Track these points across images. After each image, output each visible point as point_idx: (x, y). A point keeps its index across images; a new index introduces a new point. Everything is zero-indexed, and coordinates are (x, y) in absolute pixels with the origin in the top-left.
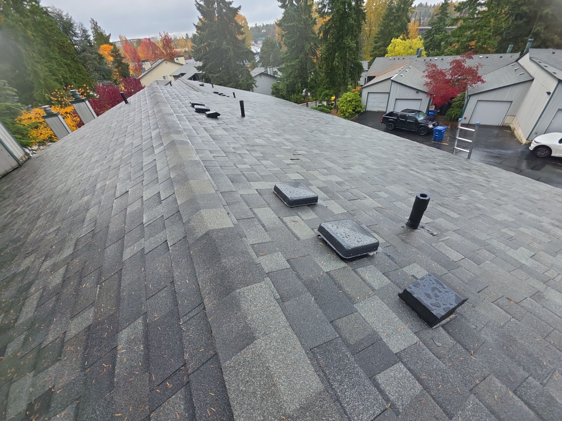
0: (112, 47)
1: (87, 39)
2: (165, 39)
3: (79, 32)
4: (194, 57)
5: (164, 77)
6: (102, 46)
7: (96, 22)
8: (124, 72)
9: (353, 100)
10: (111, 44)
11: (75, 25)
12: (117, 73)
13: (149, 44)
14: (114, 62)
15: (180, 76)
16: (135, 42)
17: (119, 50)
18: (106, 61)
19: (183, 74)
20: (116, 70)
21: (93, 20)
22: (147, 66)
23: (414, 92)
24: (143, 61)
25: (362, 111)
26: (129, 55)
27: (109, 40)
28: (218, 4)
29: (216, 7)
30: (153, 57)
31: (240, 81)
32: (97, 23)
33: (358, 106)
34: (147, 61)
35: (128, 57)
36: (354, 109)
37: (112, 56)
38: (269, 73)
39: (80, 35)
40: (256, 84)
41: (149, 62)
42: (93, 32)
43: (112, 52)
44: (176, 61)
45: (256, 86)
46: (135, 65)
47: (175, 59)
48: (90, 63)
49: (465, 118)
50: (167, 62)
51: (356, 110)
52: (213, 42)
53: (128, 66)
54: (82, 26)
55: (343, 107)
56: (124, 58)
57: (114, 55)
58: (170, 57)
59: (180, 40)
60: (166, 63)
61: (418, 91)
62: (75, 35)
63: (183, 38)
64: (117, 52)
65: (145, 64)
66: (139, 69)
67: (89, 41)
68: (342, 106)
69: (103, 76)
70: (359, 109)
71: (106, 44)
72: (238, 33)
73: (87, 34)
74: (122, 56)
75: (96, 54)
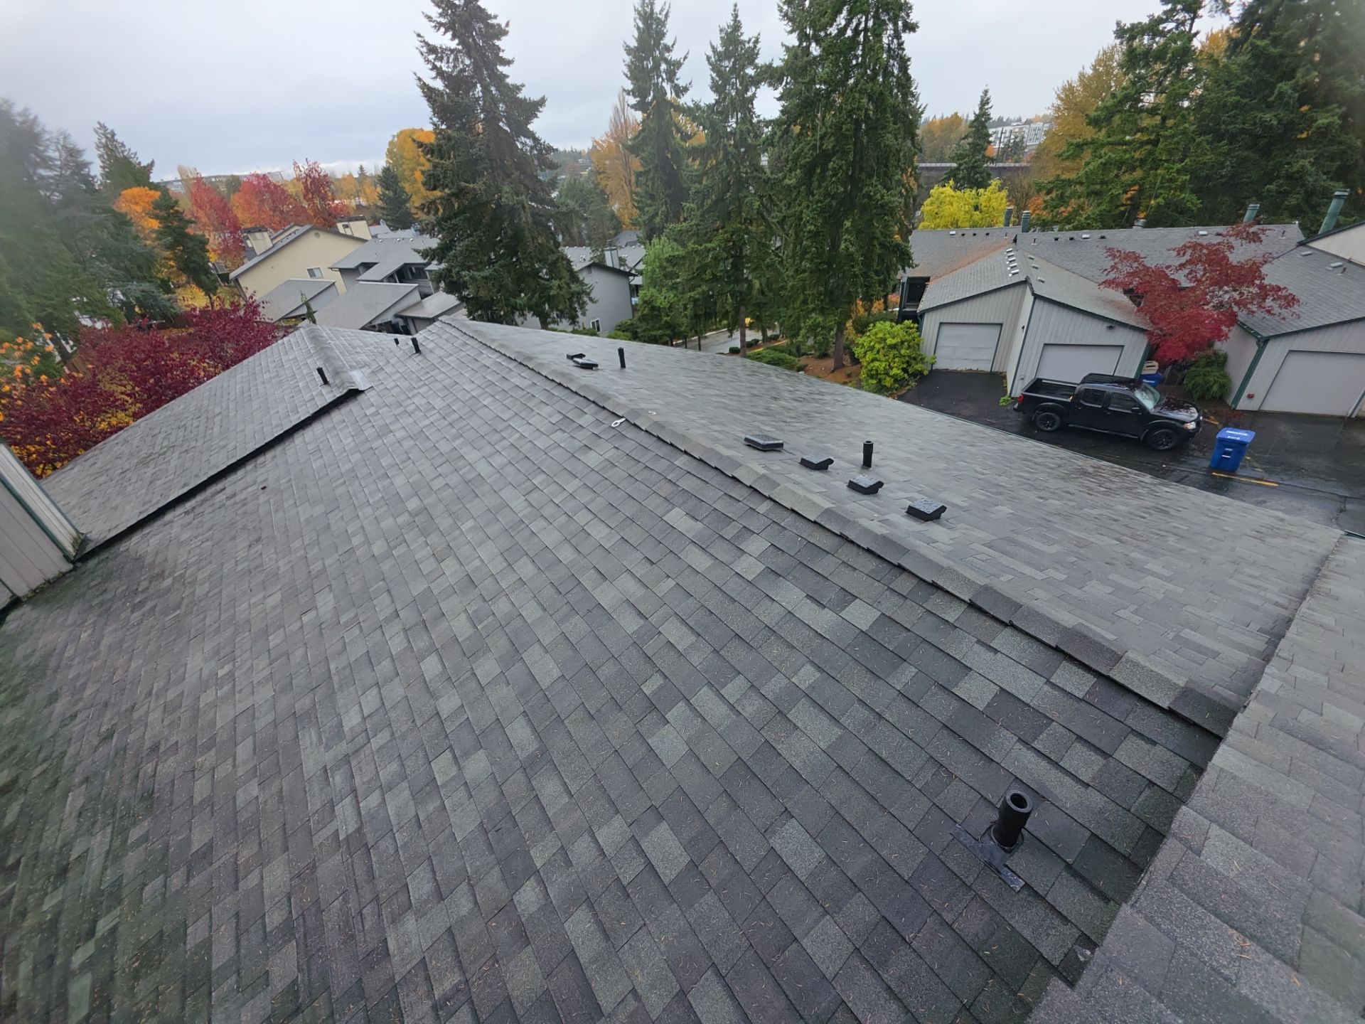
0: (158, 194)
1: (78, 174)
2: (308, 175)
3: (56, 155)
4: (386, 220)
5: (311, 272)
6: (128, 192)
7: (112, 131)
8: (193, 259)
9: (902, 342)
10: (155, 187)
11: (47, 136)
12: (172, 263)
13: (264, 189)
14: (161, 234)
15: (361, 269)
16: (221, 182)
17: (176, 202)
18: (137, 231)
19: (367, 266)
20: (168, 254)
21: (103, 127)
22: (260, 242)
23: (1103, 326)
24: (249, 231)
25: (926, 373)
26: (206, 214)
27: (149, 177)
28: (486, 89)
29: (481, 94)
30: (277, 219)
31: (551, 288)
32: (113, 135)
33: (914, 359)
34: (260, 231)
35: (204, 219)
36: (905, 366)
37: (156, 217)
38: (609, 263)
39: (58, 163)
40: (592, 295)
41: (266, 234)
42: (100, 156)
43: (157, 206)
44: (342, 230)
45: (591, 300)
46: (225, 240)
47: (340, 225)
48: (87, 237)
49: (1251, 397)
50: (320, 232)
51: (910, 370)
52: (475, 186)
53: (203, 243)
54: (65, 138)
55: (877, 364)
56: (194, 222)
57: (163, 213)
58: (325, 219)
59: (344, 179)
60: (317, 235)
61: (1112, 324)
62: (46, 162)
63: (351, 175)
64: (172, 208)
65: (255, 239)
66: (238, 250)
67: (88, 180)
68: (873, 361)
69: (127, 270)
70: (918, 367)
71: (139, 185)
72: (540, 165)
73: (81, 159)
74: (188, 217)
75: (105, 211)
